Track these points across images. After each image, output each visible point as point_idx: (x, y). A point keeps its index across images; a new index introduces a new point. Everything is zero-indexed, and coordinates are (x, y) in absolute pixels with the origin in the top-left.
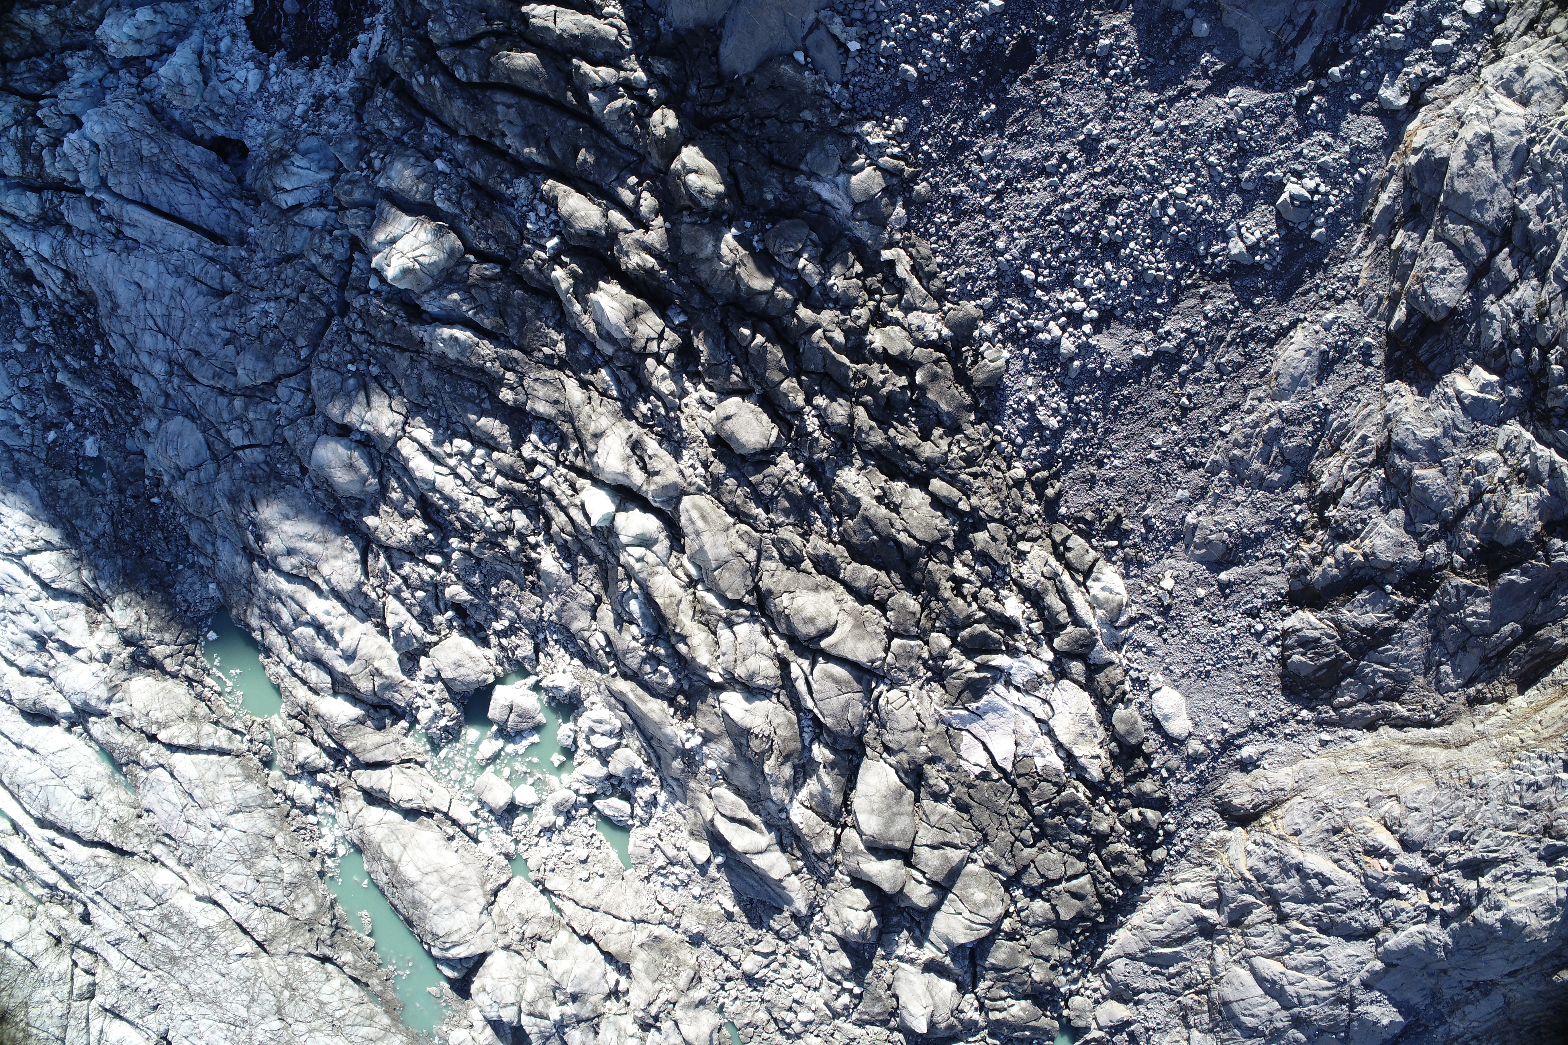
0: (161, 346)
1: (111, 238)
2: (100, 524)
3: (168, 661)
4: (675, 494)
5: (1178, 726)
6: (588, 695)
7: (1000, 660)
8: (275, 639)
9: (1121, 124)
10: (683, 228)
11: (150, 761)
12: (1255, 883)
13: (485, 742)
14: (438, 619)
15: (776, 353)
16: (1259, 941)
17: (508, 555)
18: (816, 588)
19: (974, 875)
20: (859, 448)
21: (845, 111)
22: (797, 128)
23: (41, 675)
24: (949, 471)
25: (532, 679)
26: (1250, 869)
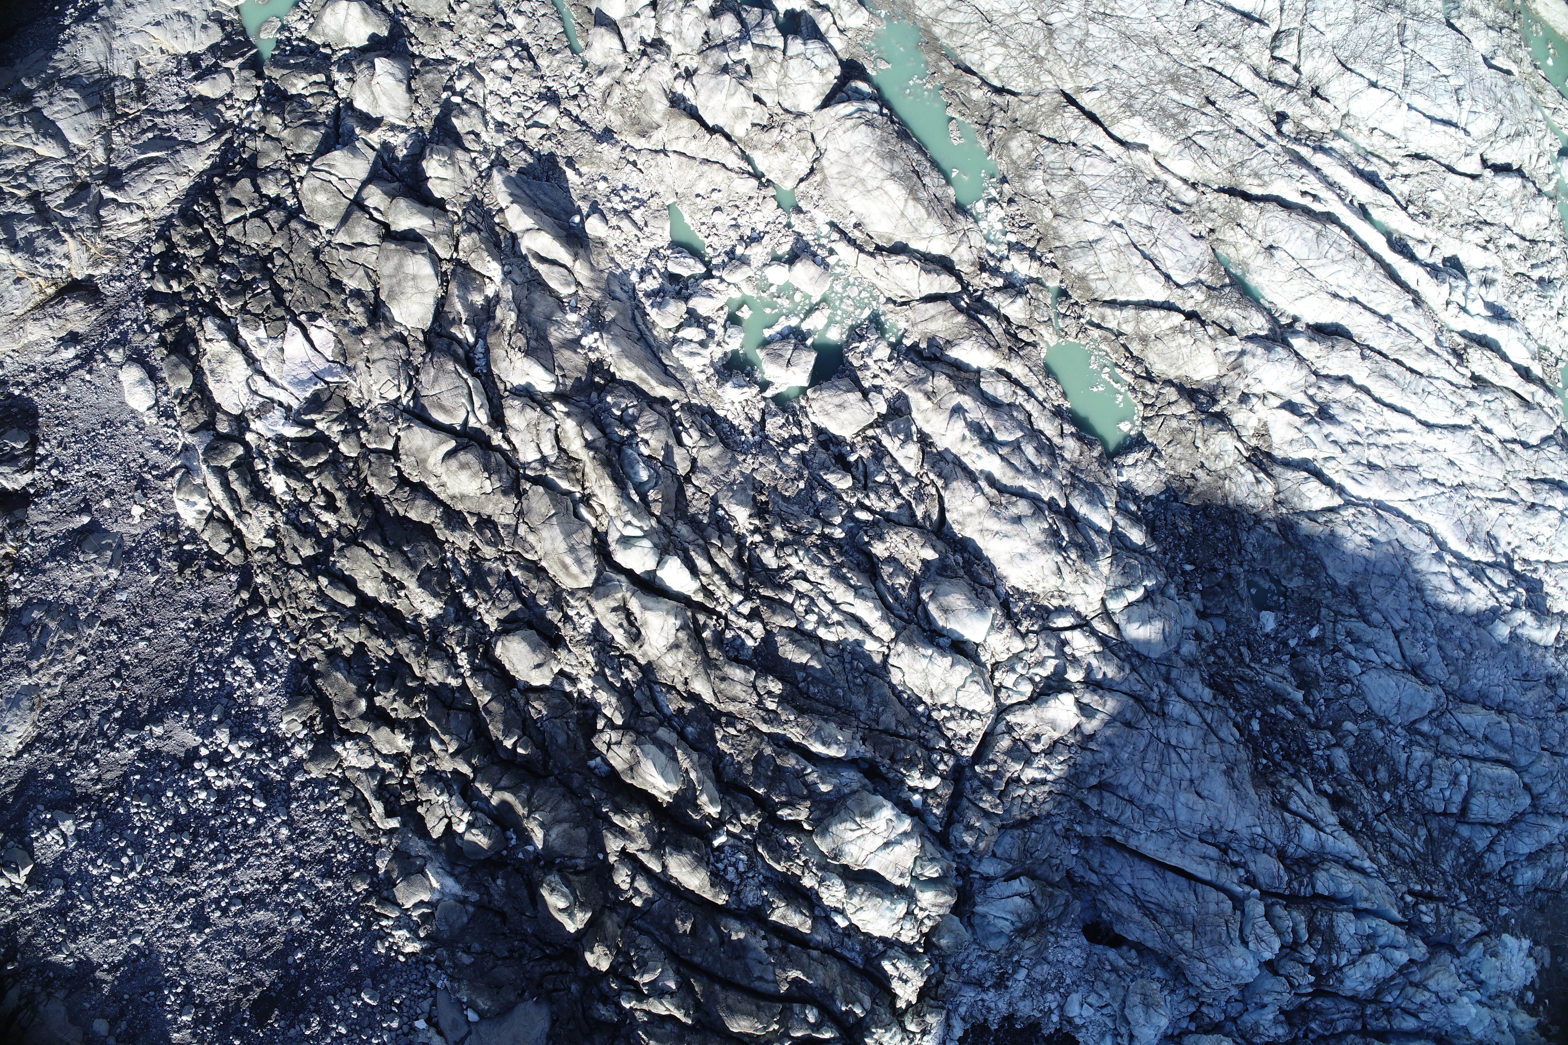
0: (1173, 732)
1: (1233, 845)
2: (1254, 541)
3: (1174, 398)
4: (600, 587)
5: (131, 375)
6: (708, 380)
7: (292, 432)
8: (1048, 427)
9: (171, 941)
10: (584, 853)
11: (1193, 291)
12: (61, 228)
13: (820, 326)
14: (866, 453)
15: (495, 730)
16: (57, 173)
17: (783, 521)
18: (463, 497)
19: (329, 218)
20: (422, 637)
21: (430, 962)
22: (476, 947)
23: (1327, 377)
24: (336, 614)
25: (769, 393)
26: (64, 242)
